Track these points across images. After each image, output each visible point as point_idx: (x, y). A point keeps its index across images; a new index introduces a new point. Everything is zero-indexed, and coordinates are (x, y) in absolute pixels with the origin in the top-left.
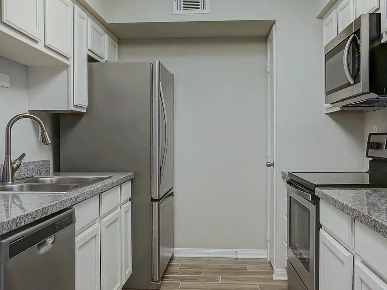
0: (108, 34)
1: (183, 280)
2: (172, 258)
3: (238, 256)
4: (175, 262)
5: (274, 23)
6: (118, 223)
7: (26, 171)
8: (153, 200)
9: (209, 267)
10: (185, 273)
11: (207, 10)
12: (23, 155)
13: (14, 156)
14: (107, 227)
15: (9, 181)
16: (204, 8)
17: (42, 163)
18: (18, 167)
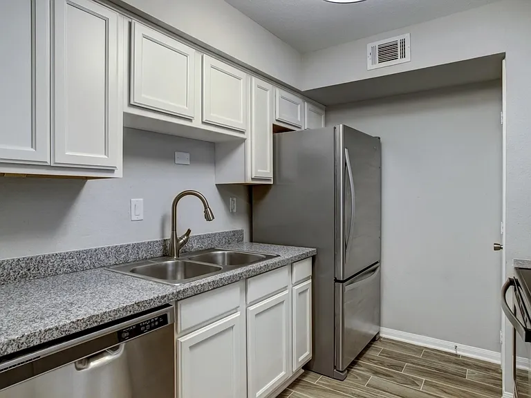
0: (308, 102)
1: (376, 373)
2: (375, 339)
3: (459, 353)
4: (377, 345)
5: (504, 58)
6: (284, 307)
7: (210, 242)
8: (336, 281)
9: (416, 361)
10: (382, 363)
11: (408, 58)
12: (189, 231)
13: (181, 232)
14: (256, 315)
15: (174, 256)
16: (403, 56)
17: (232, 234)
18: (185, 242)
